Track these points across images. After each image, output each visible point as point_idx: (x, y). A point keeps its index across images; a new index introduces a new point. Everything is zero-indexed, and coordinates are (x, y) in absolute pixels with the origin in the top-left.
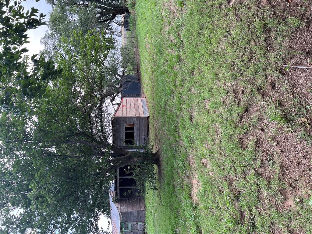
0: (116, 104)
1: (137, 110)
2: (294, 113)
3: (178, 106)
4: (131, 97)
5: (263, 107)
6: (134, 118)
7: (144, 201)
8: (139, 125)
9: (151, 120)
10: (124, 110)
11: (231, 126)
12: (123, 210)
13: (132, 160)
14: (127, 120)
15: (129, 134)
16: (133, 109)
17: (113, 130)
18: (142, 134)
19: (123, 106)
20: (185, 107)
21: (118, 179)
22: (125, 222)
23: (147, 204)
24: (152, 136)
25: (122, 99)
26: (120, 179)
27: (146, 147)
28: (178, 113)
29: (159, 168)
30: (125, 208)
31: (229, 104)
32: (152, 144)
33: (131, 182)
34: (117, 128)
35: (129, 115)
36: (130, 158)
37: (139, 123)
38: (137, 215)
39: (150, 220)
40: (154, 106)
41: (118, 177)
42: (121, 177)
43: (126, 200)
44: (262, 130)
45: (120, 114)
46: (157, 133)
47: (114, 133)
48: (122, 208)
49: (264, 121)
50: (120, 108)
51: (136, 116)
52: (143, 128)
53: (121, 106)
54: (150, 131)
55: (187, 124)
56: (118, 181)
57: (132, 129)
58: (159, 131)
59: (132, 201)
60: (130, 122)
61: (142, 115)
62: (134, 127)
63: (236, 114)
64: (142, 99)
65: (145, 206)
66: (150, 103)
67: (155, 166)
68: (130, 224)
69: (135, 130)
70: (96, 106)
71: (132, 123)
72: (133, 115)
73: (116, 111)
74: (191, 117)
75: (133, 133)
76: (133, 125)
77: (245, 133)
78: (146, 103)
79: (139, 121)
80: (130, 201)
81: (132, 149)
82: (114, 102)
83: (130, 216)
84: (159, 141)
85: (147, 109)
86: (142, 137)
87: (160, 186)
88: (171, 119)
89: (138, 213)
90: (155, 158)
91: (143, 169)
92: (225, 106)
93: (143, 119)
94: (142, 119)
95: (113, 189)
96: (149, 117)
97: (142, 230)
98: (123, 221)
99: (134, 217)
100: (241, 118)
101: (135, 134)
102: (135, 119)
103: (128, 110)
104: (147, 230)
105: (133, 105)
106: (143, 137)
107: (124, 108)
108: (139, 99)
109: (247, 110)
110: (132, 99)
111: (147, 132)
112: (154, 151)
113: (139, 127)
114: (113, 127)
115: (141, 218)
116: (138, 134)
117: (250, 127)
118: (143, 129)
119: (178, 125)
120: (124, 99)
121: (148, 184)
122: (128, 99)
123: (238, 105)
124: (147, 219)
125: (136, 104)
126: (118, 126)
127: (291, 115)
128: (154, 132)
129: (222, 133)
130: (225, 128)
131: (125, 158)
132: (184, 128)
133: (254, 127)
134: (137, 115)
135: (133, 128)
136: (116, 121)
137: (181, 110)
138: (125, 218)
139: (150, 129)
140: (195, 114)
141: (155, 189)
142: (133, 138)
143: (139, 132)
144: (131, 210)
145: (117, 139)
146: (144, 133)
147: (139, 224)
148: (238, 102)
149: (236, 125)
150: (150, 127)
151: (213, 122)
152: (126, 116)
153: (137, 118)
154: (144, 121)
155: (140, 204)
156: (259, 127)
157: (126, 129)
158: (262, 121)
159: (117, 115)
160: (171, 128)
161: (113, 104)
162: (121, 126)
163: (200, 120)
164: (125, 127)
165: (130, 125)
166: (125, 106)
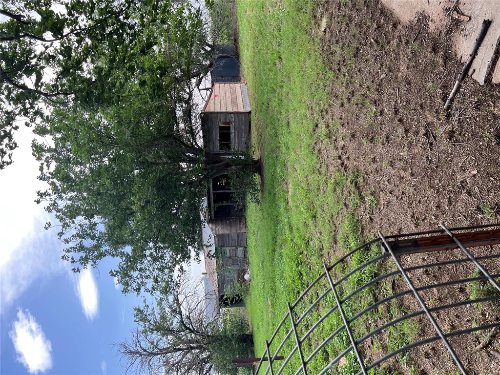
0: (204, 89)
1: (234, 102)
4: (225, 82)
6: (231, 113)
7: (245, 221)
8: (237, 124)
9: (253, 117)
10: (217, 102)
12: (219, 231)
13: (229, 169)
14: (222, 116)
15: (225, 135)
16: (229, 101)
17: (202, 126)
18: (242, 135)
19: (215, 96)
21: (212, 194)
22: (222, 246)
23: (249, 223)
24: (254, 140)
25: (213, 83)
26: (214, 194)
27: (247, 155)
29: (262, 178)
30: (221, 230)
32: (253, 149)
33: (228, 197)
34: (208, 127)
35: (224, 110)
36: (228, 165)
37: (237, 121)
38: (236, 238)
39: (252, 241)
40: (256, 99)
41: (211, 191)
42: (214, 192)
43: (222, 221)
45: (211, 108)
46: (260, 136)
47: (204, 135)
48: (217, 229)
50: (211, 99)
51: (234, 111)
52: (243, 128)
53: (213, 95)
54: (252, 132)
56: (212, 196)
57: (229, 128)
59: (230, 221)
60: (226, 119)
61: (241, 110)
62: (231, 126)
64: (241, 84)
65: (246, 227)
66: (252, 94)
67: (257, 176)
68: (227, 249)
69: (232, 130)
71: (228, 121)
72: (230, 110)
73: (207, 102)
75: (229, 134)
76: (229, 123)
78: (246, 91)
79: (237, 118)
80: (228, 222)
81: (229, 155)
82: (201, 87)
83: (227, 239)
84: (261, 147)
85: (248, 101)
86: (241, 140)
87: (263, 198)
89: (238, 236)
90: (257, 166)
91: (243, 179)
93: (243, 115)
94: (241, 115)
95: (205, 204)
96: (250, 112)
97: (243, 256)
98: (219, 245)
99: (232, 240)
101: (232, 136)
102: (232, 115)
103: (222, 102)
104: (249, 255)
105: (229, 95)
106: (243, 140)
107: (216, 98)
108: (238, 85)
110: (227, 85)
111: (248, 133)
112: (256, 157)
113: (237, 126)
115: (241, 241)
116: (236, 135)
118: (242, 130)
120: (217, 85)
121: (249, 197)
122: (222, 85)
124: (249, 242)
125: (233, 93)
128: (256, 134)
131: (221, 166)
134: (235, 110)
136: (207, 118)
138: (222, 241)
139: (251, 129)
141: (258, 202)
142: (230, 140)
143: (238, 132)
144: (228, 232)
145: (209, 142)
146: (245, 134)
147: (239, 249)
150: (252, 127)
152: (219, 111)
153: (234, 113)
154: (243, 118)
155: (240, 225)
157: (221, 128)
159: (207, 110)
161: (199, 90)
162: (214, 124)
164: (219, 127)
165: (225, 123)
166: (218, 96)
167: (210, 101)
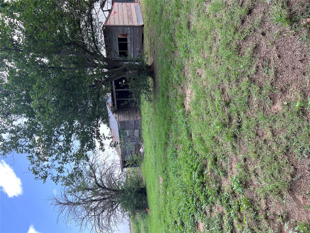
0: (107, 11)
1: (130, 17)
2: (300, 13)
3: (175, 11)
4: (122, 2)
5: (268, 8)
6: (127, 26)
7: (140, 112)
8: (133, 35)
9: (146, 30)
10: (116, 18)
11: (230, 31)
12: (121, 119)
13: (127, 73)
14: (120, 29)
15: (123, 46)
16: (126, 16)
17: (105, 40)
18: (136, 45)
19: (115, 13)
20: (183, 11)
21: (114, 92)
22: (123, 129)
23: (143, 114)
24: (147, 48)
25: (113, 4)
26: (116, 92)
27: (140, 59)
28: (175, 19)
29: (154, 81)
30: (122, 118)
31: (231, 5)
32: (147, 56)
33: (127, 94)
34: (109, 38)
35: (121, 24)
36: (125, 70)
37: (132, 33)
38: (133, 123)
39: (146, 128)
40: (149, 12)
41: (114, 89)
42: (117, 90)
43: (123, 111)
44: (263, 34)
45: (111, 22)
46: (152, 44)
47: (106, 45)
48: (119, 117)
49: (267, 24)
50: (111, 15)
51: (129, 24)
52: (138, 39)
53: (112, 13)
54: (145, 42)
55: (185, 32)
56: (115, 94)
57: (126, 40)
58: (154, 41)
59: (129, 112)
60: (123, 32)
61: (136, 24)
63: (238, 16)
64: (135, 4)
65: (141, 116)
66: (144, 9)
67: (150, 79)
68: (128, 132)
69: (129, 41)
70: (85, 12)
71: (125, 33)
72: (126, 24)
73: (107, 19)
74: (189, 24)
75: (126, 44)
76: (126, 35)
77: (244, 39)
78: (140, 9)
79: (132, 31)
80: (127, 112)
81: (127, 61)
82: (104, 9)
83: (127, 124)
84: (154, 53)
85: (141, 17)
86: (136, 49)
87: (155, 98)
88: (167, 27)
89: (135, 122)
90: (150, 71)
91: (138, 81)
92: (227, 8)
93: (137, 28)
94: (135, 28)
95: (110, 101)
96: (143, 26)
97: (138, 136)
98: (121, 129)
99: (131, 125)
100: (243, 22)
101: (129, 46)
102: (129, 28)
103: (120, 17)
104: (143, 136)
105: (125, 12)
106: (138, 49)
107: (116, 15)
108: (132, 4)
109: (250, 12)
110: (124, 4)
111: (141, 44)
112: (149, 64)
113: (133, 38)
114: (105, 37)
115: (137, 126)
116: (132, 45)
117: (251, 31)
118: (137, 40)
119: (174, 33)
120: (116, 4)
121: (143, 96)
122: (120, 4)
123: (241, 6)
124: (143, 127)
125: (129, 10)
126: (110, 36)
127: (297, 15)
128: (149, 43)
129: (220, 40)
130: (224, 33)
131: (120, 70)
132: (180, 37)
133: (255, 31)
134: (131, 24)
135: (127, 38)
136: (108, 30)
137: (178, 16)
138: (123, 127)
139: (144, 39)
140: (194, 20)
141: (150, 100)
142: (127, 50)
143: (133, 43)
144: (128, 120)
145: (111, 50)
146: (139, 45)
147: (135, 131)
148: (242, 3)
149: (237, 30)
150: (144, 37)
151: (212, 29)
152: (118, 24)
153: (130, 27)
154: (138, 31)
155: (136, 114)
156: (260, 31)
157: (120, 39)
158: (265, 24)
159: (108, 24)
160: (167, 37)
161: (103, 11)
162: (114, 36)
163: (199, 26)
164: (118, 38)
165: (123, 35)
166: (117, 12)
167: (111, 17)
